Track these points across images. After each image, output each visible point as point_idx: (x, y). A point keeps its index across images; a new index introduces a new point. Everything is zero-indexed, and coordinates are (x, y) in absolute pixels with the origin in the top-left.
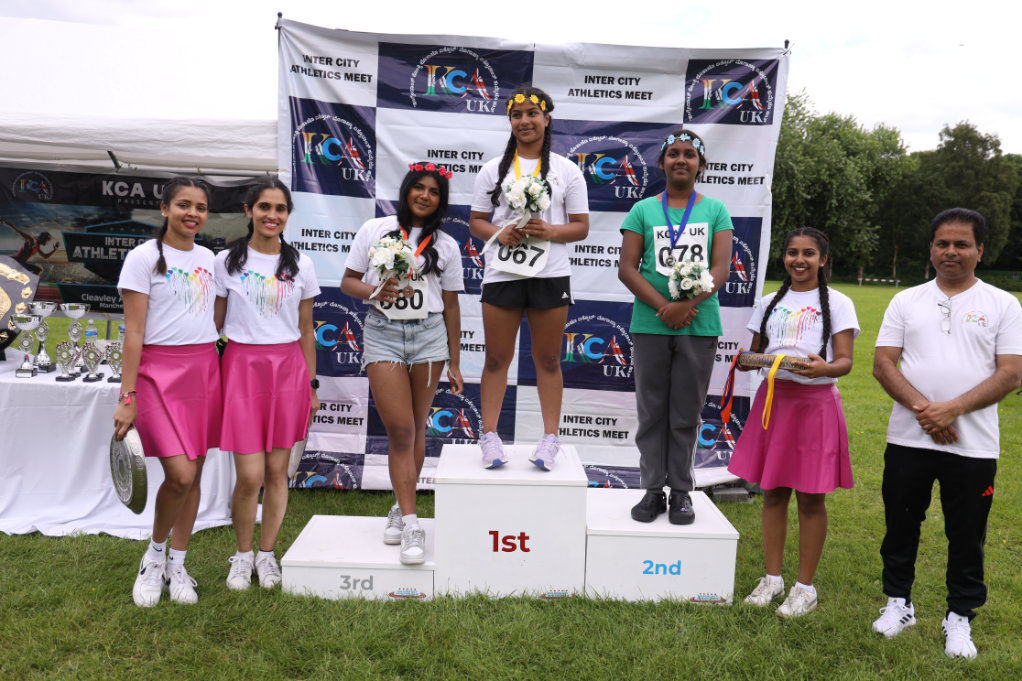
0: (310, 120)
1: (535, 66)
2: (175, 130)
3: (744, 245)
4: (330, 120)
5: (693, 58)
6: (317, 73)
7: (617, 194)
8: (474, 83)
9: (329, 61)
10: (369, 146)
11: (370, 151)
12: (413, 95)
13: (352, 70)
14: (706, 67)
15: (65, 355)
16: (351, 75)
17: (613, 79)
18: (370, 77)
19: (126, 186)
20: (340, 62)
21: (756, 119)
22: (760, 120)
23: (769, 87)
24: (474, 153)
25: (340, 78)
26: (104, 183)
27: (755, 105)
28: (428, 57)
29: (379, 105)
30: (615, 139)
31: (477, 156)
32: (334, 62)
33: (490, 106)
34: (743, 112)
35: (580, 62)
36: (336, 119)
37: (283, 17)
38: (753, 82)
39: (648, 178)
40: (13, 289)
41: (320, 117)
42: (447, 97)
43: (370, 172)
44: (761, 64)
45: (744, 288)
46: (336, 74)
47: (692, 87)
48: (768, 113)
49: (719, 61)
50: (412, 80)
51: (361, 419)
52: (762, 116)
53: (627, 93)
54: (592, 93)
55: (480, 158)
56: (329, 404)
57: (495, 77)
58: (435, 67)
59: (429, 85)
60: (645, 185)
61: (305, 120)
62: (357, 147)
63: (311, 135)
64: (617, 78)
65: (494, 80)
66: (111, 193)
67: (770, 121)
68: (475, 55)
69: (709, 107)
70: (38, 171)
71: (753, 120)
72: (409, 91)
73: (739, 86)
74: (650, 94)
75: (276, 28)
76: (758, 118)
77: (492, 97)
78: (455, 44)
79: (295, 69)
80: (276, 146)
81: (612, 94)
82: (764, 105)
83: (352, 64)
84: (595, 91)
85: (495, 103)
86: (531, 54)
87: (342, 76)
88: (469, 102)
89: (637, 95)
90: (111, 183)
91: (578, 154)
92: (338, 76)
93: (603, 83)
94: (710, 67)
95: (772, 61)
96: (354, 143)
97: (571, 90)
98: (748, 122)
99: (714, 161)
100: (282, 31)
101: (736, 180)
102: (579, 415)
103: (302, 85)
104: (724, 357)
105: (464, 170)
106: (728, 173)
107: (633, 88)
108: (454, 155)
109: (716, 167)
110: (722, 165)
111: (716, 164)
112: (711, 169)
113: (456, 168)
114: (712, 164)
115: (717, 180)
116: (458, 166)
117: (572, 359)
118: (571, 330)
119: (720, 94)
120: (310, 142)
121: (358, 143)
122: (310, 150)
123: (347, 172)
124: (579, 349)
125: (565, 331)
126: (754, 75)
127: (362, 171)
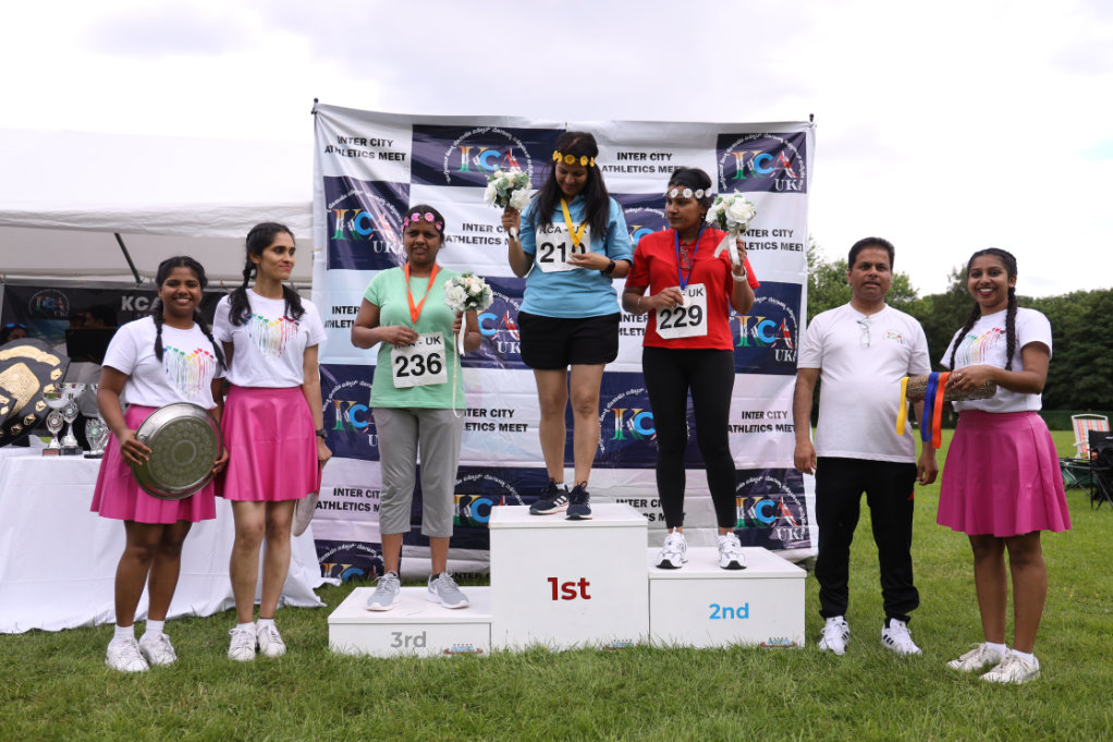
2: (211, 212)
3: (791, 312)
4: (363, 196)
5: (722, 132)
6: (351, 153)
8: (507, 161)
9: (363, 142)
12: (447, 172)
13: (387, 149)
14: (735, 141)
15: (94, 431)
16: (385, 154)
17: (645, 155)
18: (403, 155)
19: (145, 300)
20: (374, 142)
21: (791, 187)
22: (794, 188)
23: (800, 157)
25: (374, 157)
26: (124, 298)
27: (788, 173)
28: (462, 138)
30: (651, 210)
32: (368, 143)
34: (777, 180)
35: (612, 139)
36: (370, 195)
37: (320, 102)
38: (783, 153)
40: (41, 371)
41: (352, 193)
42: (481, 173)
43: (402, 246)
44: (789, 136)
45: (789, 355)
46: (370, 154)
47: (724, 159)
48: (802, 182)
49: (748, 135)
50: (446, 158)
52: (796, 185)
53: (660, 167)
54: (626, 169)
56: (364, 491)
57: (528, 156)
58: (468, 148)
59: (463, 162)
61: (338, 197)
62: (389, 221)
64: (649, 153)
65: (527, 159)
66: (131, 308)
68: (507, 134)
69: (743, 177)
70: (57, 288)
71: (788, 188)
72: (442, 167)
73: (770, 158)
75: (312, 113)
76: (793, 185)
78: (488, 124)
79: (329, 149)
80: (311, 225)
81: (645, 169)
82: (798, 174)
83: (387, 143)
84: (629, 167)
87: (377, 155)
90: (131, 298)
92: (372, 155)
93: (635, 159)
94: (740, 141)
95: (799, 134)
99: (755, 228)
100: (318, 116)
101: (779, 245)
102: (633, 498)
103: (336, 164)
104: (774, 427)
105: (500, 243)
106: (770, 239)
107: (665, 162)
108: (489, 228)
109: (757, 233)
110: (763, 230)
111: (757, 230)
112: (752, 235)
113: (491, 241)
114: (753, 231)
115: (760, 245)
116: (493, 239)
117: (621, 437)
118: (618, 405)
119: (752, 165)
120: (342, 219)
121: (391, 218)
122: (342, 226)
123: (379, 244)
124: (629, 425)
125: (612, 407)
126: (783, 146)
127: (395, 244)
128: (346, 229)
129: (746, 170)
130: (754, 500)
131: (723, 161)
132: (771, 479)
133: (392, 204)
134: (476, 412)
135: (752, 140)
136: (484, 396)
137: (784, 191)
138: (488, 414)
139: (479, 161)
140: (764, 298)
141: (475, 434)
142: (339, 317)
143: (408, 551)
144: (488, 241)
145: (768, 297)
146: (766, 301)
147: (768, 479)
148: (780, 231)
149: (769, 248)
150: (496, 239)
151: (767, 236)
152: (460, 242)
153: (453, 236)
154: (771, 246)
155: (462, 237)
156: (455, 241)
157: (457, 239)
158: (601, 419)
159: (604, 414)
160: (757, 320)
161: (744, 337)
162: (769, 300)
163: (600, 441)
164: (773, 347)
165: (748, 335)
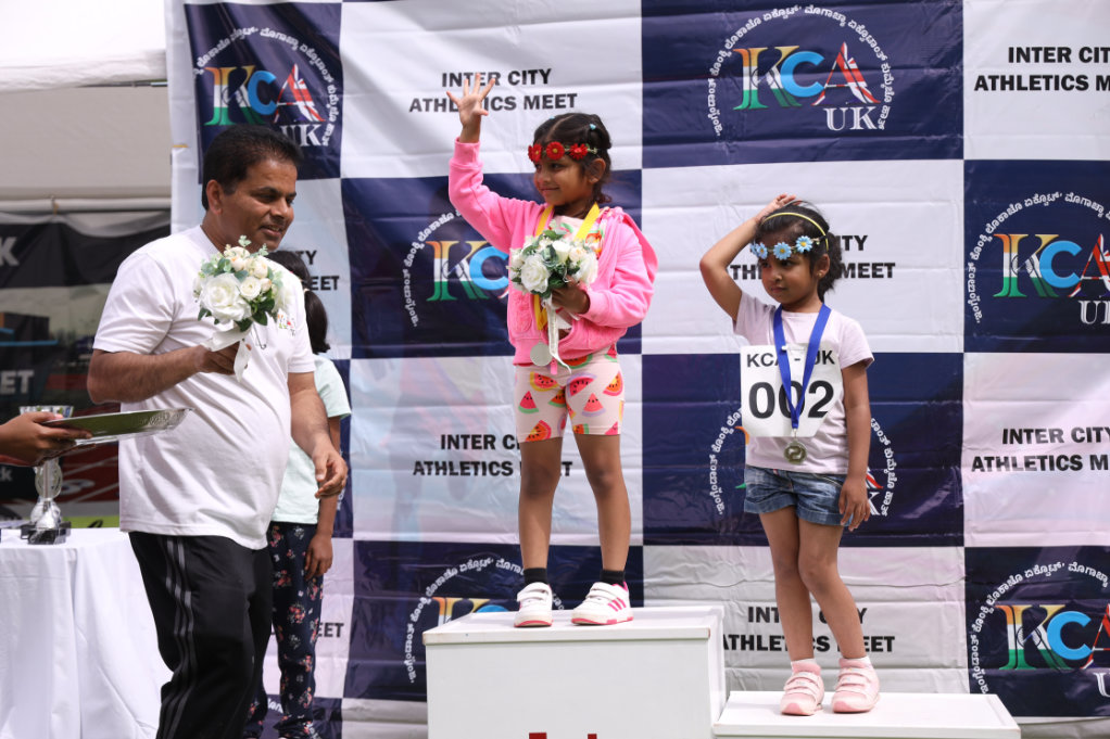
0: (224, 44)
4: (256, 34)
7: (830, 124)
10: (329, 79)
11: (332, 88)
24: (533, 73)
30: (818, 11)
31: (539, 78)
39: (893, 85)
41: (238, 34)
43: (330, 128)
51: (339, 625)
55: (545, 82)
60: (888, 99)
61: (214, 45)
62: (305, 82)
63: (227, 71)
91: (743, 51)
96: (300, 76)
99: (1043, 46)
101: (1092, 82)
104: (1086, 462)
106: (1075, 68)
109: (1047, 55)
110: (1060, 49)
111: (1047, 49)
112: (1037, 60)
113: (497, 104)
114: (1037, 50)
115: (1052, 82)
116: (501, 100)
120: (225, 85)
121: (310, 74)
122: (225, 99)
125: (741, 424)
127: (316, 126)
128: (233, 108)
130: (1044, 612)
132: (1082, 569)
133: (310, 47)
134: (475, 441)
136: (490, 409)
138: (498, 444)
140: (1056, 195)
141: (477, 482)
143: (354, 709)
144: (491, 104)
145: (1065, 192)
146: (1061, 200)
147: (1075, 567)
148: (1097, 49)
149: (1072, 87)
150: (507, 100)
151: (1068, 60)
152: (436, 110)
153: (424, 100)
154: (1075, 83)
155: (440, 102)
156: (427, 109)
157: (432, 105)
158: (717, 447)
159: (722, 436)
160: (1040, 241)
161: (1010, 278)
162: (1067, 199)
163: (715, 492)
164: (1073, 295)
165: (1019, 274)
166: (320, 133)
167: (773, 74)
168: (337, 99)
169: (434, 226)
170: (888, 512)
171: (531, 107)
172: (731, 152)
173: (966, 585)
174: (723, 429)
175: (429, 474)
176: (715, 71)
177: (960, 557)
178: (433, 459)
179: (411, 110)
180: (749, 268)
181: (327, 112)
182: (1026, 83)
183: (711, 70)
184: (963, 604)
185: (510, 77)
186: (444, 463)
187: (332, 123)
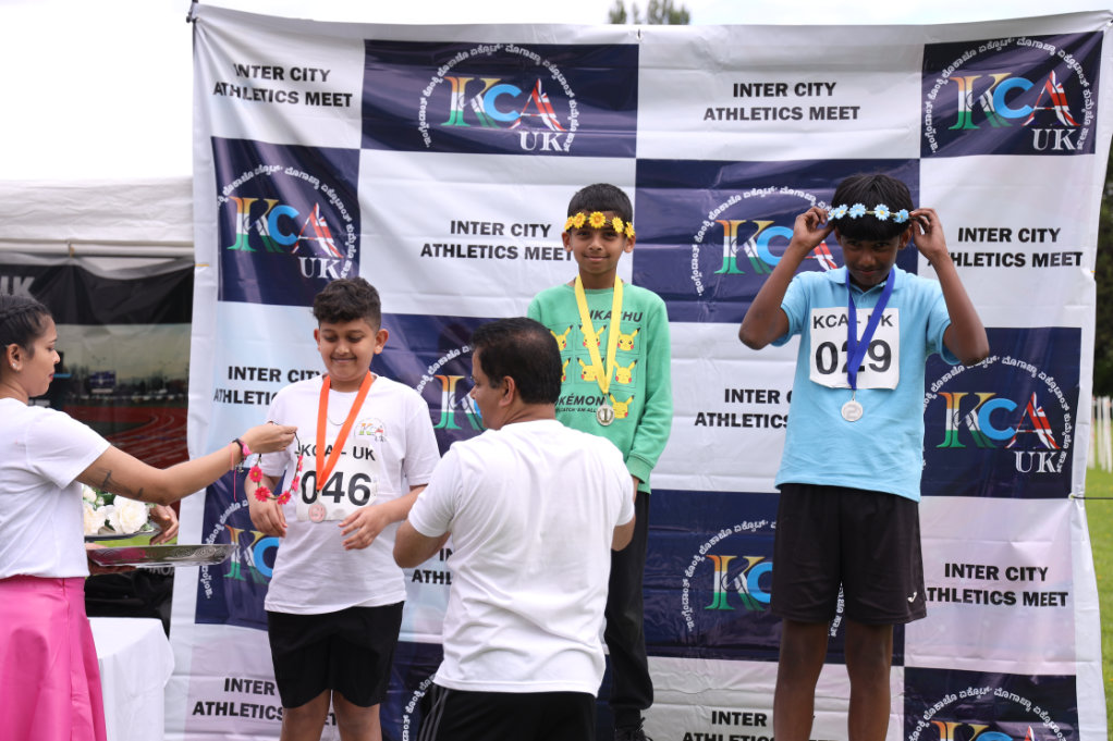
0: (247, 177)
1: (641, 71)
3: (1049, 381)
4: (280, 173)
5: (932, 41)
6: (258, 95)
8: (533, 106)
9: (278, 73)
10: (348, 218)
11: (350, 227)
12: (424, 126)
13: (319, 86)
14: (959, 56)
16: (317, 95)
17: (785, 86)
18: (348, 96)
20: (296, 74)
21: (1063, 144)
22: (1070, 146)
23: (1085, 83)
24: (534, 226)
25: (297, 100)
27: (1060, 117)
28: (452, 63)
29: (364, 146)
30: (791, 192)
31: (539, 231)
32: (286, 74)
33: (561, 141)
35: (723, 59)
36: (291, 172)
38: (1054, 74)
41: (262, 169)
42: (485, 128)
43: (349, 264)
44: (1067, 42)
45: (1049, 463)
46: (290, 95)
47: (935, 91)
48: (1085, 132)
49: (985, 42)
50: (423, 100)
52: (1074, 138)
53: (813, 109)
54: (748, 114)
55: (545, 235)
57: (571, 94)
58: (464, 81)
59: (453, 108)
61: (237, 175)
62: (326, 220)
63: (249, 201)
64: (792, 83)
65: (568, 98)
67: (1091, 148)
68: (532, 55)
69: (969, 125)
71: (1058, 146)
73: (1027, 85)
74: (855, 109)
75: (188, 20)
76: (1067, 140)
77: (566, 126)
78: (498, 39)
79: (220, 88)
80: (190, 219)
81: (785, 114)
82: (1078, 117)
83: (318, 76)
84: (753, 110)
85: (571, 136)
86: (634, 49)
87: (302, 98)
88: (524, 135)
89: (830, 113)
91: (724, 222)
92: (293, 97)
93: (766, 94)
94: (967, 56)
95: (1091, 35)
96: (321, 214)
97: (710, 110)
98: (1048, 150)
99: (988, 226)
100: (198, 25)
101: (1029, 259)
102: (743, 711)
103: (232, 116)
104: (1019, 597)
105: (516, 255)
106: (1014, 246)
107: (823, 100)
108: (498, 229)
109: (990, 235)
110: (1002, 230)
111: (990, 230)
112: (982, 239)
113: (501, 252)
114: (982, 230)
115: (994, 259)
116: (504, 249)
117: (724, 606)
118: (719, 549)
119: (989, 101)
120: (247, 215)
121: (330, 212)
122: (247, 227)
123: (308, 263)
124: (738, 585)
125: (711, 551)
126: (1055, 62)
127: (336, 262)
128: (254, 235)
129: (978, 113)
131: (933, 95)
132: (1006, 694)
133: (330, 187)
135: (993, 52)
137: (1049, 151)
139: (481, 105)
140: (994, 358)
142: (241, 386)
144: (495, 252)
146: (998, 363)
147: (1000, 692)
148: (1034, 231)
149: (1011, 264)
150: (510, 250)
151: (1009, 240)
152: (445, 255)
153: (434, 245)
154: (1014, 260)
155: (449, 247)
156: (437, 254)
157: (441, 250)
158: (689, 573)
159: (695, 563)
160: (978, 398)
161: (952, 431)
162: (1004, 362)
163: (687, 611)
164: (1009, 446)
165: (959, 427)
166: (339, 268)
167: (750, 244)
168: (354, 238)
169: (442, 361)
170: (837, 633)
171: (532, 258)
172: (711, 311)
173: (905, 700)
174: (696, 557)
175: (427, 581)
176: (699, 238)
177: (900, 675)
178: (432, 569)
179: (422, 255)
180: (723, 416)
181: (346, 248)
182: (971, 259)
183: (696, 237)
184: (902, 717)
185: (513, 229)
186: (442, 573)
187: (350, 259)
